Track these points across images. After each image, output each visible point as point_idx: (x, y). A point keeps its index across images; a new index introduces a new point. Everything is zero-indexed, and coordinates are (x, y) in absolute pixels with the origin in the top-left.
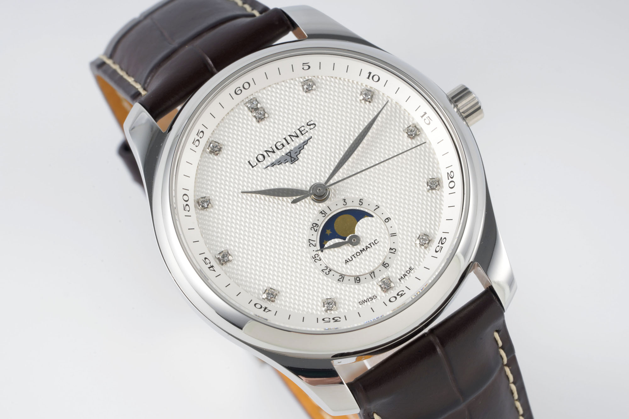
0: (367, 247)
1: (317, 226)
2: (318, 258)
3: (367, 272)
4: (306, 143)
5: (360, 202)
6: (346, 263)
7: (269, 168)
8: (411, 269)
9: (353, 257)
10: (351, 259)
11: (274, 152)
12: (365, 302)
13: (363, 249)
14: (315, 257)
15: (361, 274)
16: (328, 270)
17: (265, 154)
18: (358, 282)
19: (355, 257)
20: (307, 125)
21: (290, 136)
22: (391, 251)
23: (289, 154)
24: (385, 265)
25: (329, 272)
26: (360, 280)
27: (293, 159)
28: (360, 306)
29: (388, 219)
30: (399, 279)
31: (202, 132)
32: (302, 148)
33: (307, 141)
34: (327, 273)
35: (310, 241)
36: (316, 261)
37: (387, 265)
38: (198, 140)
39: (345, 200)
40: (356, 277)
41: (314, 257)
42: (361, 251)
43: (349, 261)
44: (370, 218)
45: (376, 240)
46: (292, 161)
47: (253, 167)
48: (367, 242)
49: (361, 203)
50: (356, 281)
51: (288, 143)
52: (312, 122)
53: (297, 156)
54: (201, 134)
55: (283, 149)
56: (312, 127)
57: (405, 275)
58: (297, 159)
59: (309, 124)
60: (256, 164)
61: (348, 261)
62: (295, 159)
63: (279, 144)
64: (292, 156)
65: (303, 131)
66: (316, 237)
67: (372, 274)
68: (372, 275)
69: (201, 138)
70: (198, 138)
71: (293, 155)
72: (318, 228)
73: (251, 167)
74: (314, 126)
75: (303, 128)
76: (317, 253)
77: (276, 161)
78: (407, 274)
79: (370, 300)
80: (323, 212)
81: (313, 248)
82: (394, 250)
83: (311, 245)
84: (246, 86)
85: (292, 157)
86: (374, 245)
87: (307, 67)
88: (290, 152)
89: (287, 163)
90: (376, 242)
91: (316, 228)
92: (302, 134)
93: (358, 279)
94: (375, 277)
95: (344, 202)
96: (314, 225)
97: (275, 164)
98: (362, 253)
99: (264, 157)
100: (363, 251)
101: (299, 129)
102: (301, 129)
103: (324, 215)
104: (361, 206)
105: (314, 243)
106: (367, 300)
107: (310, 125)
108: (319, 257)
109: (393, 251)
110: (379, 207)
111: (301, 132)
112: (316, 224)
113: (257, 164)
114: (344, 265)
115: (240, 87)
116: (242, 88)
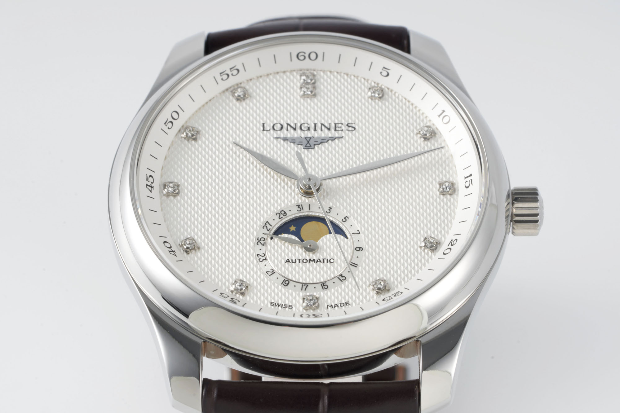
0: (319, 260)
1: (285, 214)
2: (262, 243)
3: (301, 281)
4: (333, 139)
5: (345, 218)
6: (287, 261)
7: (279, 139)
8: (346, 304)
9: (297, 261)
10: (294, 261)
11: (295, 129)
12: (277, 306)
13: (314, 260)
14: (261, 240)
15: (294, 279)
16: (264, 258)
17: (285, 125)
18: (286, 285)
19: (299, 262)
20: (347, 125)
21: (322, 124)
22: (340, 277)
23: (308, 139)
24: (324, 286)
25: (263, 259)
26: (288, 284)
27: (308, 145)
28: (269, 306)
29: (360, 249)
30: (328, 306)
31: (238, 70)
32: (326, 141)
33: (336, 138)
34: (261, 260)
35: (267, 223)
36: (259, 243)
37: (326, 287)
38: (228, 75)
39: (331, 208)
40: (286, 280)
41: (259, 239)
42: (310, 260)
43: (291, 261)
44: (342, 237)
45: (333, 259)
46: (306, 146)
47: (264, 130)
48: (323, 255)
49: (344, 220)
50: (284, 283)
51: (315, 130)
52: (353, 125)
53: (315, 145)
54: (235, 72)
55: (306, 132)
56: (350, 129)
57: (336, 305)
58: (313, 147)
59: (349, 125)
60: (268, 129)
61: (289, 261)
62: (311, 146)
63: (306, 125)
64: (310, 142)
65: (339, 127)
66: (276, 223)
67: (305, 286)
68: (304, 288)
69: (232, 75)
70: (230, 74)
71: (312, 142)
72: (284, 217)
73: (262, 128)
74: (353, 129)
75: (340, 125)
76: (265, 237)
77: (290, 138)
78: (339, 306)
79: (283, 306)
80: (301, 207)
81: (265, 231)
82: (344, 278)
83: (265, 227)
84: (313, 56)
85: (309, 144)
86: (327, 262)
87: (385, 73)
88: (310, 138)
89: (300, 146)
90: (332, 261)
91: (281, 216)
92: (335, 130)
93: (287, 282)
94: (305, 290)
95: (329, 209)
96: (283, 213)
97: (287, 140)
98: (310, 262)
99: (282, 128)
100: (312, 261)
101: (335, 124)
102: (337, 125)
103: (299, 209)
104: (343, 223)
105: (269, 227)
106: (281, 305)
107: (349, 127)
108: (265, 241)
109: (341, 278)
110: (359, 233)
111: (336, 127)
112: (285, 213)
113: (270, 130)
114: (283, 262)
115: (305, 53)
116: (307, 55)
